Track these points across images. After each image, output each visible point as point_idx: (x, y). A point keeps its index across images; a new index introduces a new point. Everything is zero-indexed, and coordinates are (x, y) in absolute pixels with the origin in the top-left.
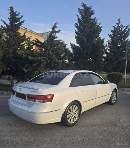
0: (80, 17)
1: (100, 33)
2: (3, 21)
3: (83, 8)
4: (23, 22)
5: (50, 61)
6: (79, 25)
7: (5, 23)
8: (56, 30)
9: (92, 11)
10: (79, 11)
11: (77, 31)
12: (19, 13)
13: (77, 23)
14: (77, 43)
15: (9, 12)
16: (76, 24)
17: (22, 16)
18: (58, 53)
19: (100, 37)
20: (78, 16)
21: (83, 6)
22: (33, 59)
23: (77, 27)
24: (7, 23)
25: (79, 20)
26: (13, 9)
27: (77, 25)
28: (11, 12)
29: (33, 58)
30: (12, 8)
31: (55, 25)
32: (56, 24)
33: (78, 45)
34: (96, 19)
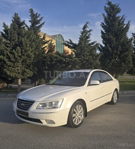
0: (106, 16)
1: (127, 32)
3: (108, 6)
4: (43, 24)
6: (105, 24)
9: (119, 8)
10: (105, 10)
11: (103, 31)
12: (40, 15)
13: (103, 22)
15: (30, 14)
17: (42, 18)
19: (127, 36)
20: (104, 15)
21: (108, 4)
23: (103, 27)
24: (28, 26)
25: (105, 19)
26: (33, 11)
27: (103, 24)
28: (32, 14)
33: (103, 45)
34: (124, 17)
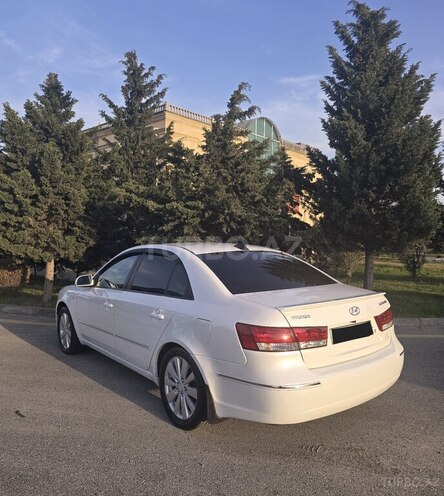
0: (343, 54)
1: (423, 103)
2: (105, 98)
3: (354, 20)
4: (162, 94)
5: (211, 212)
6: (337, 81)
7: (112, 105)
8: (243, 107)
9: (392, 23)
10: (336, 33)
11: (331, 103)
12: (153, 68)
13: (332, 75)
14: (332, 145)
15: (124, 68)
16: (328, 78)
17: (160, 77)
18: (242, 184)
19: (427, 117)
20: (331, 50)
21: (356, 13)
22: (156, 210)
23: (328, 90)
24: (116, 104)
25: (337, 64)
26: (135, 58)
27: (332, 80)
28: (129, 69)
29: (156, 206)
30: (131, 57)
31: (237, 93)
32: (241, 87)
34: (403, 52)
